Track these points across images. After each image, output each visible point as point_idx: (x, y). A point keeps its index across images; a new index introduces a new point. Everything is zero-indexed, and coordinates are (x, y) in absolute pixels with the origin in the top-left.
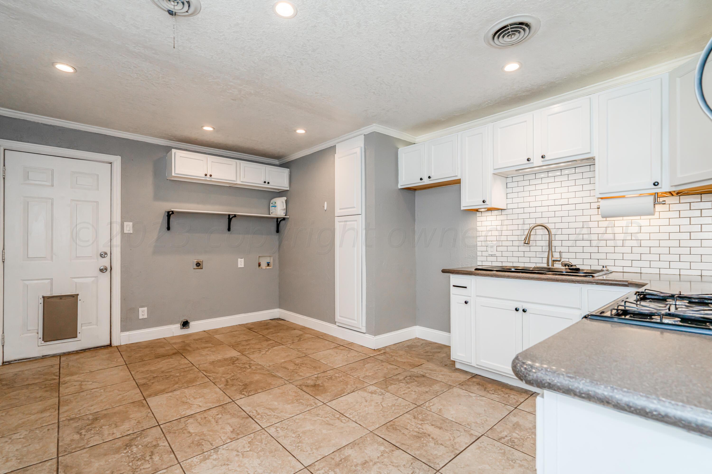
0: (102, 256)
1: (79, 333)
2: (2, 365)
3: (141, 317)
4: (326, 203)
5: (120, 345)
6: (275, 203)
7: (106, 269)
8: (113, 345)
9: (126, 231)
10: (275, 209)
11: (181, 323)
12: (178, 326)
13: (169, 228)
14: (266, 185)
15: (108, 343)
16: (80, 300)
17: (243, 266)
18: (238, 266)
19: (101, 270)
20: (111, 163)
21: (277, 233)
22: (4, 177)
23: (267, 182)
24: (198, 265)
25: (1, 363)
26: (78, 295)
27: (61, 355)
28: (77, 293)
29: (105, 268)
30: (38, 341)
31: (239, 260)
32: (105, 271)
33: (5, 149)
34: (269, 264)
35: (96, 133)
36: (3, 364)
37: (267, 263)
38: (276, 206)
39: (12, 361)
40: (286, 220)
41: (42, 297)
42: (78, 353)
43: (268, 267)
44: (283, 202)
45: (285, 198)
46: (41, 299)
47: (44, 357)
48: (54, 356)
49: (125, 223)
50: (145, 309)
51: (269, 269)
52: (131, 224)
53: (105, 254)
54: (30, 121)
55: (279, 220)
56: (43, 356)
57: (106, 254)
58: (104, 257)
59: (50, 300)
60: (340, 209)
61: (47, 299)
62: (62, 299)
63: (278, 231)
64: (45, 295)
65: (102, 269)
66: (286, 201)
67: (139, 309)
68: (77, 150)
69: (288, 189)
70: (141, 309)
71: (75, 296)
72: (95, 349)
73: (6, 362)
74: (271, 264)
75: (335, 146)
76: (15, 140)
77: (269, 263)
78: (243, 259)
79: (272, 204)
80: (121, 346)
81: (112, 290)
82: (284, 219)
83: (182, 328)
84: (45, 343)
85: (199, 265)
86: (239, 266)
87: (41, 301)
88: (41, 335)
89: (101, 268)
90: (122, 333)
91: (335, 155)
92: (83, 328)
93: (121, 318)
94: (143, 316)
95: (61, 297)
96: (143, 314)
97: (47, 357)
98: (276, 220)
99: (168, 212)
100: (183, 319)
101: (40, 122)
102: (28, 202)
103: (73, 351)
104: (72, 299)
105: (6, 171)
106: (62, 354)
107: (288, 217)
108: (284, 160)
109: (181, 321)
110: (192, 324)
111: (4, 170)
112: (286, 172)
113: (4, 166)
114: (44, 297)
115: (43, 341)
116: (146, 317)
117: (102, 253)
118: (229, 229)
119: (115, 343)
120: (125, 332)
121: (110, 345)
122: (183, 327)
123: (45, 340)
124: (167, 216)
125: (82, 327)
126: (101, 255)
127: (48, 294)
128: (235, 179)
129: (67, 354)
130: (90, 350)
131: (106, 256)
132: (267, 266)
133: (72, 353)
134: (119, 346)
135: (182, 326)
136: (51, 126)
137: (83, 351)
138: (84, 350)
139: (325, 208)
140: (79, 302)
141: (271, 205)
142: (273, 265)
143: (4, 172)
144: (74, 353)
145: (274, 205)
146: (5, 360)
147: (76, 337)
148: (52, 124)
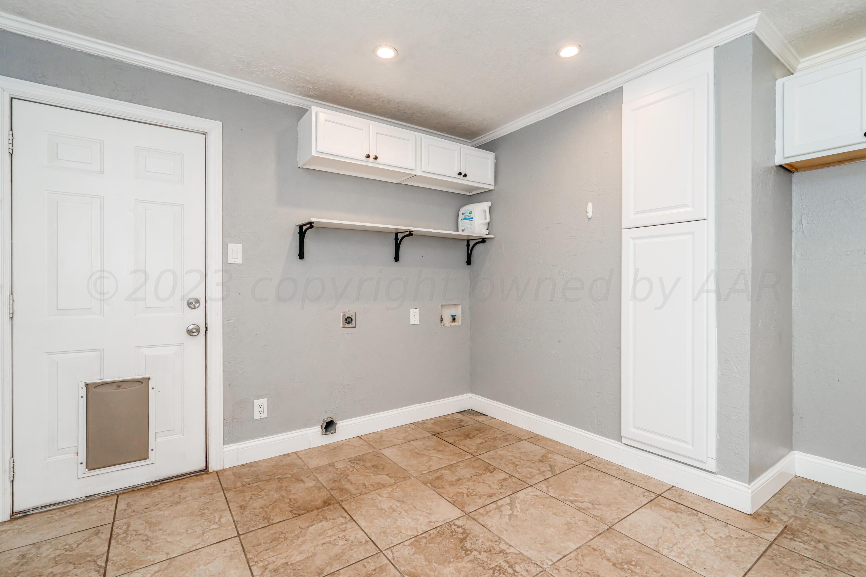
0: (191, 305)
1: (152, 450)
2: (9, 519)
3: (257, 416)
4: (590, 205)
5: (222, 468)
6: (471, 212)
7: (198, 331)
8: (210, 470)
9: (230, 261)
10: (471, 224)
11: (323, 424)
12: (318, 429)
13: (301, 256)
14: (461, 181)
15: (202, 466)
16: (153, 388)
17: (417, 322)
18: (410, 322)
19: (190, 332)
20: (205, 134)
21: (468, 265)
22: (11, 151)
23: (463, 174)
24: (348, 320)
25: (9, 516)
26: (149, 379)
27: (119, 494)
28: (147, 376)
29: (196, 329)
30: (78, 469)
31: (412, 311)
32: (195, 334)
33: (12, 98)
34: (455, 317)
35: (178, 76)
36: (12, 517)
37: (452, 316)
38: (472, 218)
39: (29, 510)
40: (488, 242)
41: (84, 384)
42: (150, 487)
43: (453, 324)
44: (485, 211)
45: (489, 204)
46: (82, 388)
47: (89, 499)
48: (106, 496)
49: (229, 245)
50: (264, 401)
51: (455, 326)
52: (239, 246)
53: (195, 303)
54: (60, 46)
55: (472, 244)
56: (86, 497)
57: (198, 301)
58: (195, 308)
59: (98, 390)
60: (637, 213)
61: (94, 389)
62: (121, 387)
63: (469, 262)
64: (90, 381)
65: (192, 329)
66: (490, 208)
67: (254, 401)
68: (146, 106)
69: (492, 188)
70: (257, 402)
71: (144, 382)
72: (180, 478)
73: (18, 513)
74: (459, 318)
75: (620, 90)
76: (31, 81)
77: (455, 315)
78: (418, 310)
79: (464, 215)
80: (224, 470)
81: (208, 370)
82: (483, 241)
83: (323, 433)
84: (90, 471)
85: (350, 320)
86: (412, 322)
87: (83, 392)
88: (82, 457)
89: (190, 328)
90: (225, 446)
91: (622, 105)
92: (159, 440)
93: (224, 420)
94: (261, 415)
95: (118, 384)
96: (261, 410)
97: (95, 498)
98: (465, 243)
99: (301, 227)
100: (326, 417)
101: (79, 48)
102: (57, 202)
103: (142, 485)
104: (137, 386)
105: (14, 140)
106: (121, 492)
107: (493, 237)
108: (487, 137)
109: (322, 421)
110: (340, 425)
111: (11, 138)
112: (489, 157)
113: (12, 130)
114: (87, 385)
115: (86, 469)
116: (266, 416)
117: (191, 301)
118: (397, 258)
119: (213, 467)
120: (231, 443)
121: (205, 470)
122: (326, 432)
123: (90, 467)
124: (299, 233)
125: (157, 439)
126: (189, 304)
127: (95, 379)
128: (413, 167)
129: (130, 490)
130: (171, 480)
131: (197, 305)
132: (452, 322)
133: (140, 488)
134: (221, 470)
135: (324, 431)
136: (97, 57)
137: (158, 483)
138: (161, 482)
139: (590, 215)
140: (151, 391)
141: (461, 217)
142: (462, 319)
143: (11, 142)
144: (142, 487)
145: (467, 217)
146: (15, 510)
147: (147, 458)
148: (102, 54)
